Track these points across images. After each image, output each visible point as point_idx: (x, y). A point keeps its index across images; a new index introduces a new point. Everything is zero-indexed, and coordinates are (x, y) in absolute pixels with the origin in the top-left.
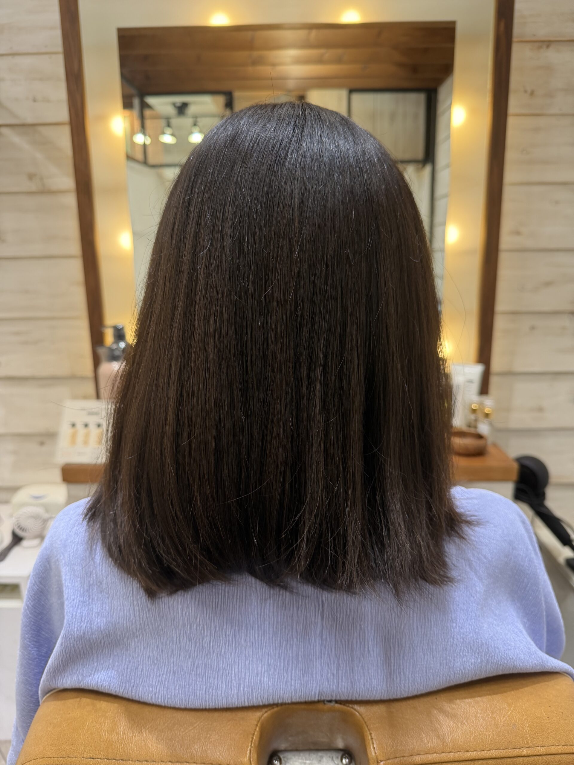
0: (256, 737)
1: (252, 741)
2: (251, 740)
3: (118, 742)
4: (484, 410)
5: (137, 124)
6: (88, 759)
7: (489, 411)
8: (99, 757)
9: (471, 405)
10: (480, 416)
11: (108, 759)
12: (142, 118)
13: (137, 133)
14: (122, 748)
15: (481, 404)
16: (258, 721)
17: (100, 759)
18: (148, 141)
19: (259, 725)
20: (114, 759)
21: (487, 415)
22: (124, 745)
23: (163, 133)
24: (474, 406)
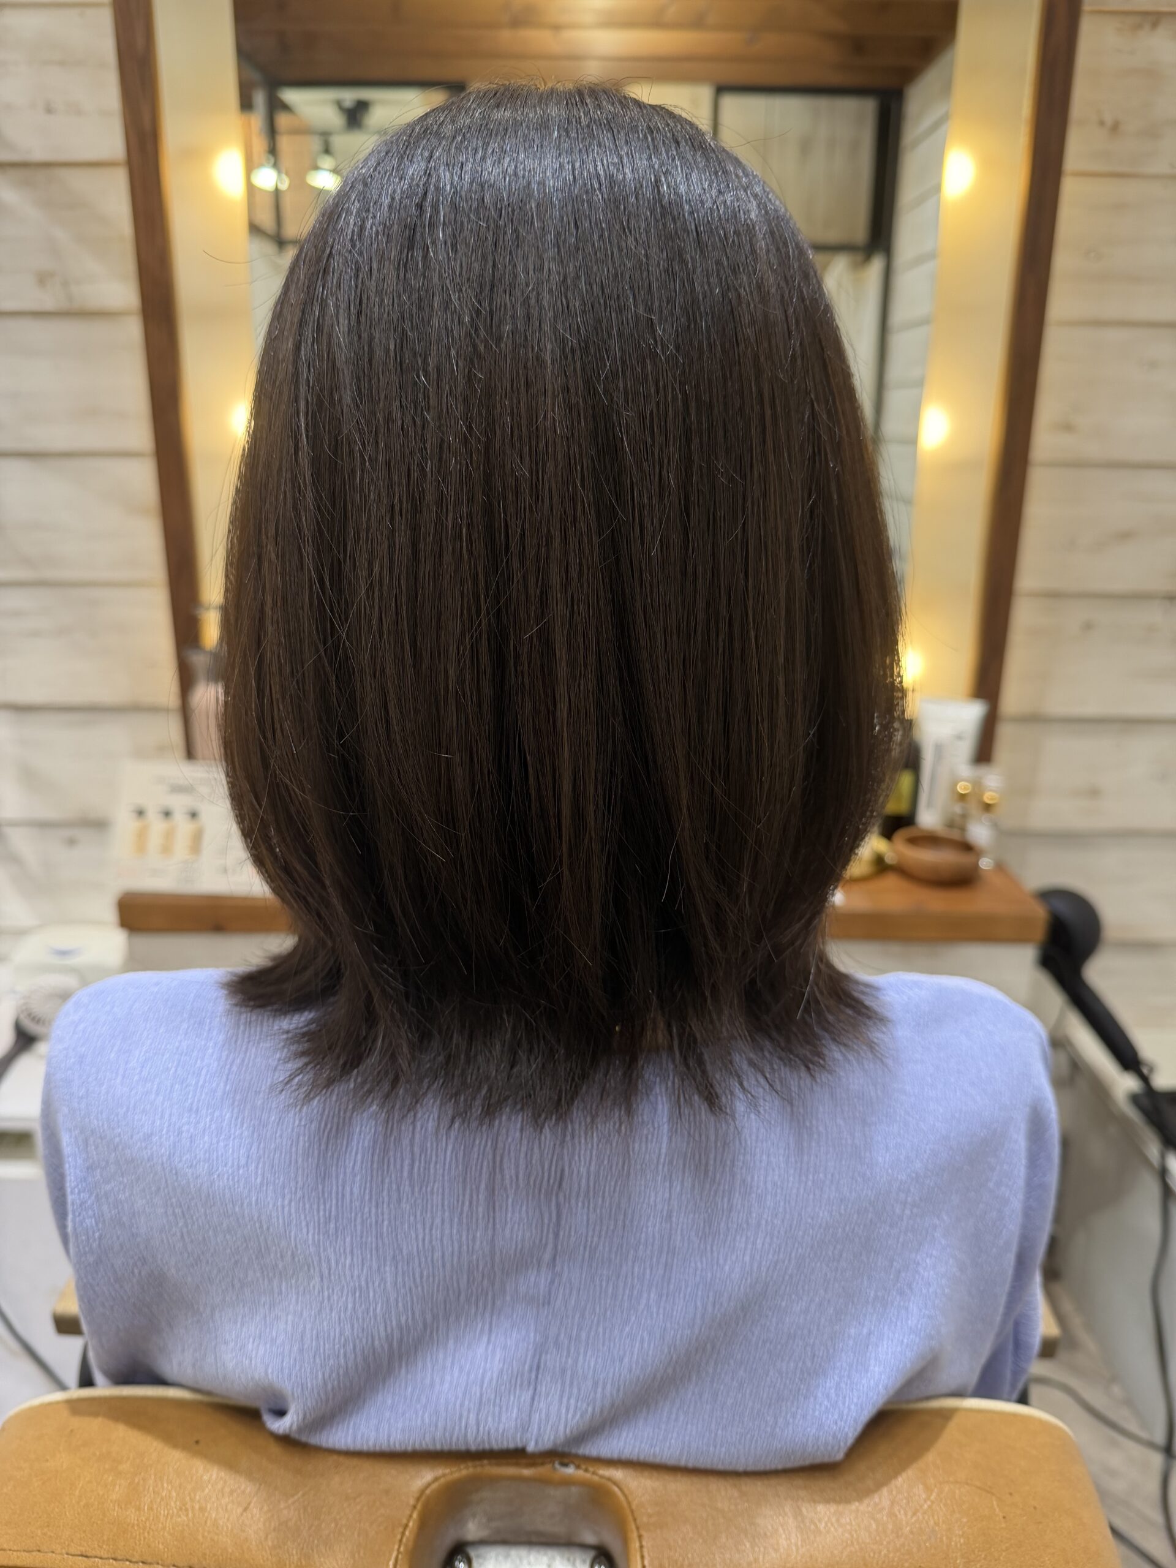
0: (410, 1532)
1: (401, 1541)
2: (399, 1537)
3: (138, 1525)
4: (982, 795)
5: (260, 144)
6: (77, 1558)
7: (992, 799)
8: (98, 1553)
9: (956, 785)
10: (974, 809)
11: (115, 1559)
12: (272, 131)
13: (261, 165)
14: (145, 1538)
15: (977, 784)
16: (418, 1499)
17: (101, 1558)
18: (284, 186)
19: (419, 1507)
20: (127, 1560)
21: (987, 807)
22: (148, 1533)
23: (316, 168)
24: (962, 788)
